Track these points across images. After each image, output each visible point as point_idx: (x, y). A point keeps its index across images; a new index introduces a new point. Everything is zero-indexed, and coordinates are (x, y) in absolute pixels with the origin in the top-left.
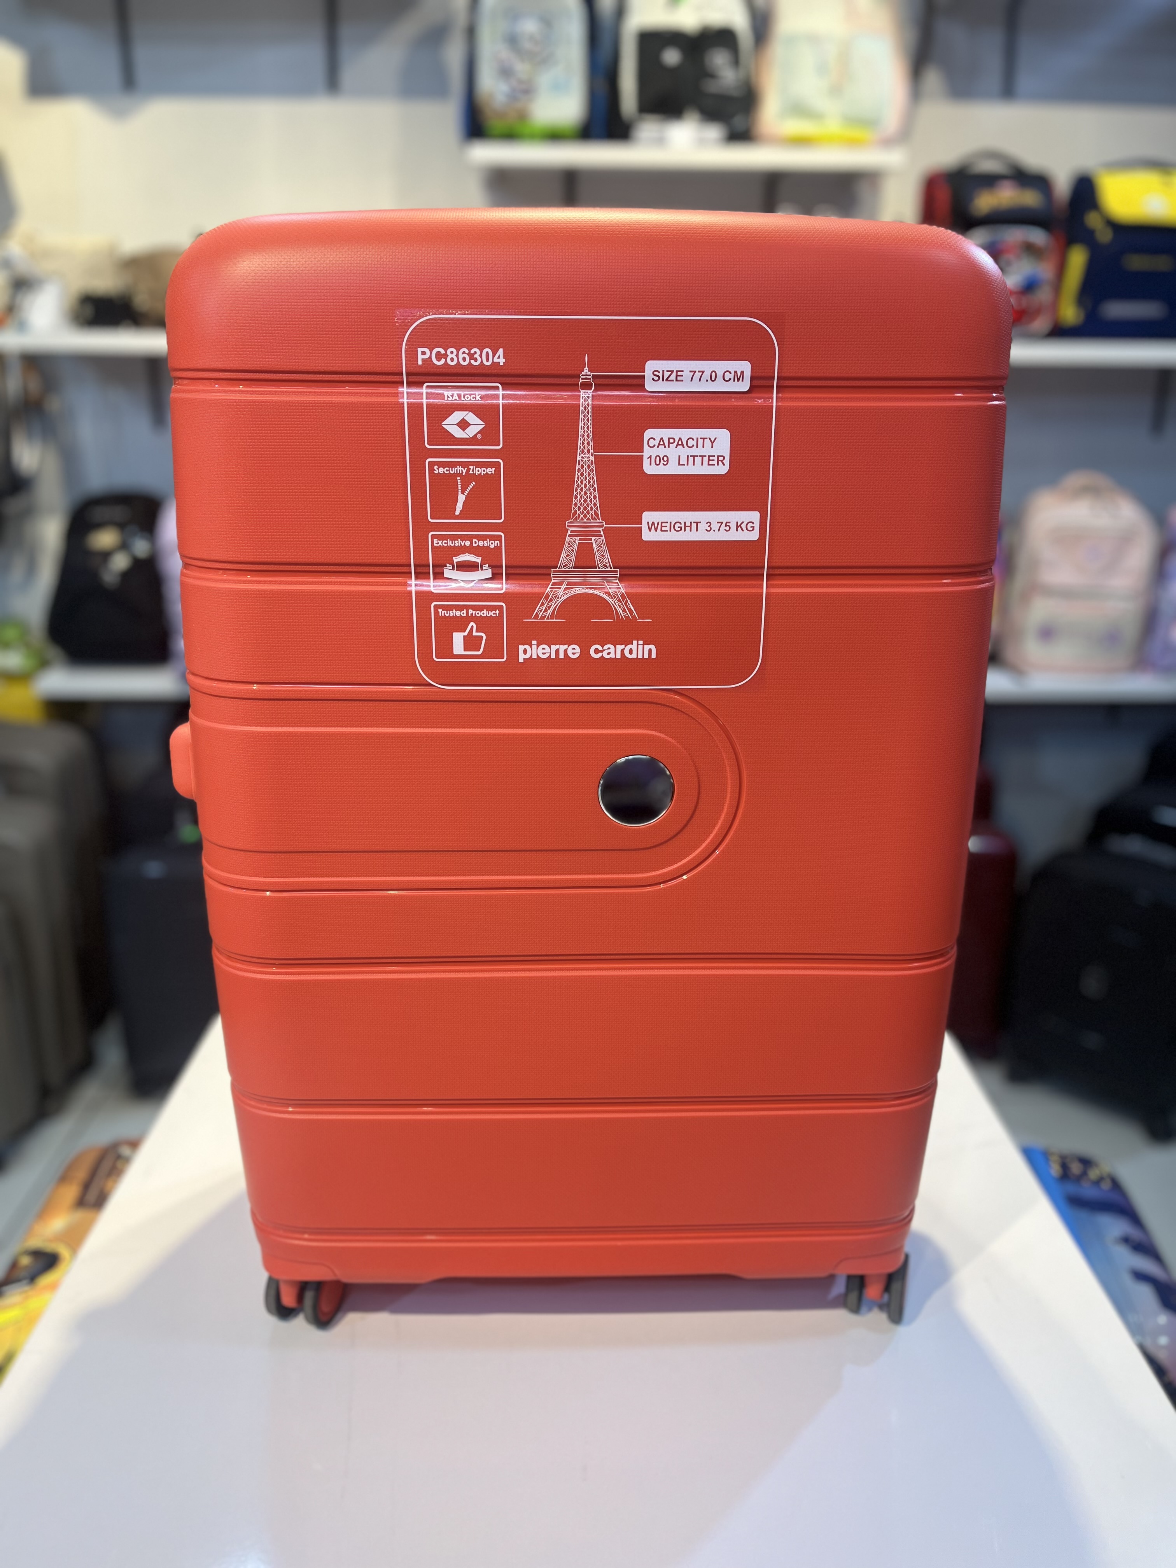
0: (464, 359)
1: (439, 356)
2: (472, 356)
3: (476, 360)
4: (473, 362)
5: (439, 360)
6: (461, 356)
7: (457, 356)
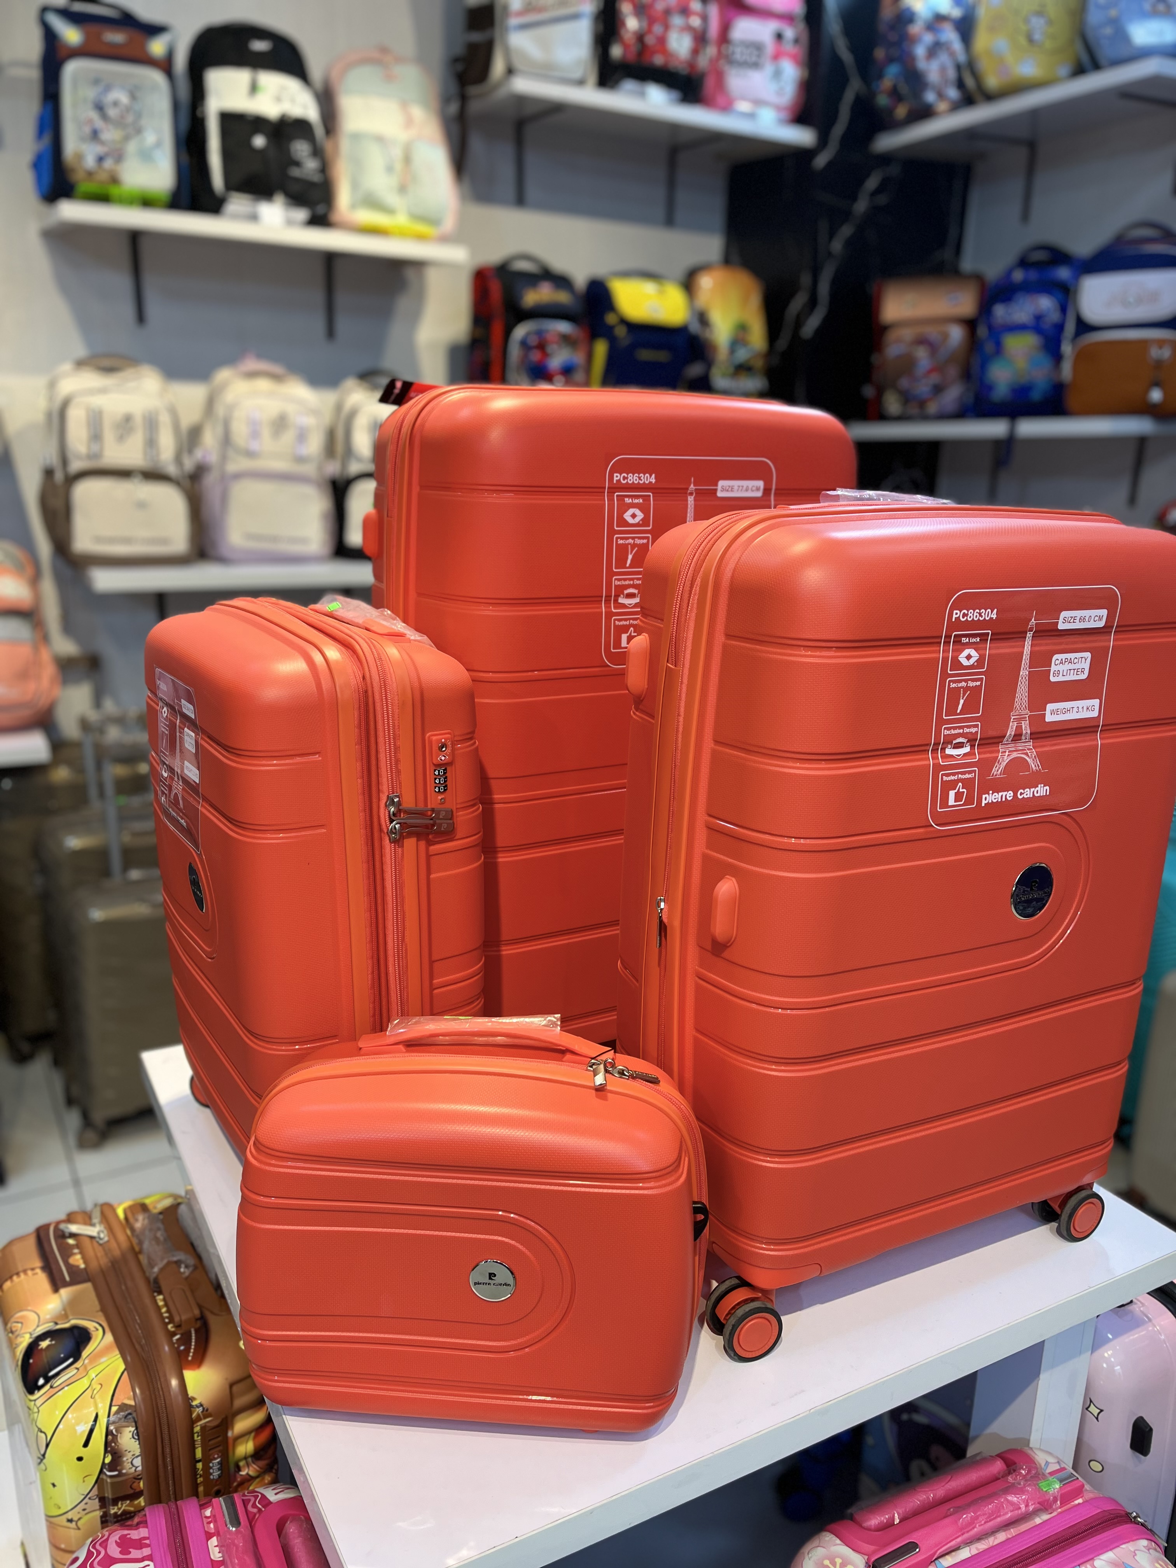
0: (636, 480)
1: (624, 478)
2: (640, 478)
3: (641, 480)
4: (640, 481)
5: (624, 480)
6: (635, 478)
7: (633, 478)
